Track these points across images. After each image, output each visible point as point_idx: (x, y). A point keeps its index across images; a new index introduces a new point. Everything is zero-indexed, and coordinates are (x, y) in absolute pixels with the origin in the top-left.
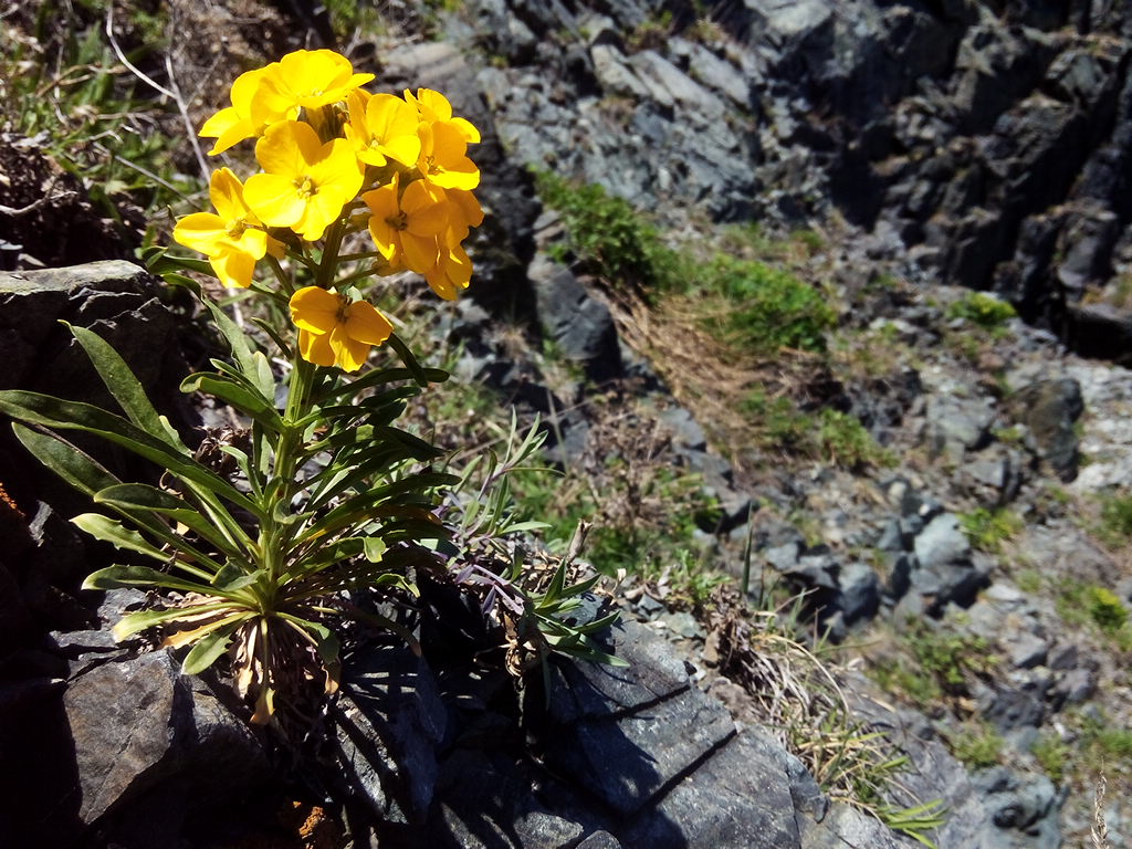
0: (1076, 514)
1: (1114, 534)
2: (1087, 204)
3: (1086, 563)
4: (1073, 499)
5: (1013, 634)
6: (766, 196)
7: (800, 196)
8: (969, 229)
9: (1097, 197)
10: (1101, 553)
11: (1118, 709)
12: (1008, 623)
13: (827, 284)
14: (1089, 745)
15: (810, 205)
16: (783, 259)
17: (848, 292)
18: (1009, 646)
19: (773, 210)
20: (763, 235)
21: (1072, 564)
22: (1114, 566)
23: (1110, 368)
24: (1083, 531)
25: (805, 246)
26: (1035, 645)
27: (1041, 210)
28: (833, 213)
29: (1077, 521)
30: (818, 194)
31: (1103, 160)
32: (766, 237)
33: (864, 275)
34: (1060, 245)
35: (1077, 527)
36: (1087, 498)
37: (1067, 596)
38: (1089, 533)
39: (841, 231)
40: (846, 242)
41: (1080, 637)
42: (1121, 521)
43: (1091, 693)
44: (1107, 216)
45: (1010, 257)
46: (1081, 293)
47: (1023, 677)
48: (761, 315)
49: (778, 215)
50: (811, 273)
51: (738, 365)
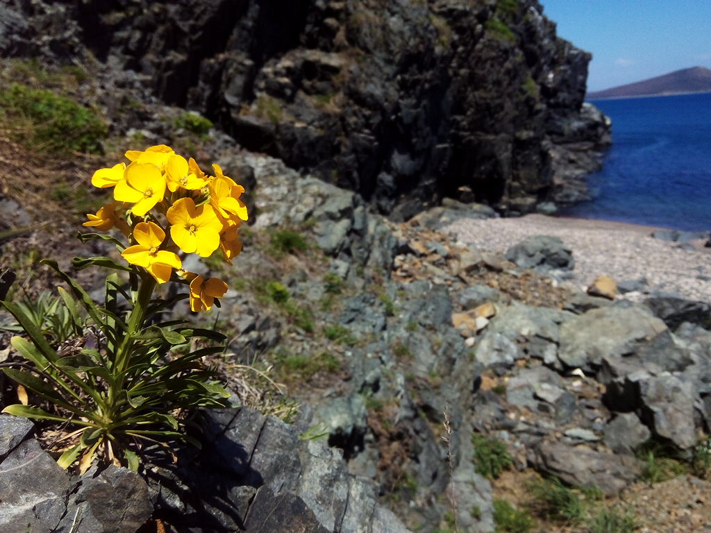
0: (258, 242)
1: (278, 252)
2: (237, 54)
3: (266, 269)
4: (255, 235)
5: (236, 316)
6: (39, 39)
7: (64, 41)
8: (169, 65)
9: (242, 50)
10: (272, 263)
11: (291, 345)
12: (234, 310)
13: (95, 106)
14: (280, 367)
15: (72, 48)
16: (60, 87)
17: (109, 111)
18: (236, 323)
19: (46, 49)
20: (41, 68)
21: (260, 270)
22: (279, 269)
23: (266, 158)
24: (262, 252)
25: (73, 77)
26: (249, 320)
27: (211, 56)
28: (88, 53)
29: (259, 247)
30: (76, 40)
31: (244, 27)
32: (44, 70)
33: (117, 99)
34: (224, 78)
35: (259, 250)
36: (262, 233)
37: (259, 289)
38: (265, 252)
39: (95, 67)
40: (99, 74)
41: (270, 311)
42: (281, 244)
43: (278, 340)
44: (248, 62)
45: (196, 84)
46: (239, 109)
47: (244, 339)
48: (56, 130)
49: (51, 54)
50: (82, 97)
51: (47, 167)
